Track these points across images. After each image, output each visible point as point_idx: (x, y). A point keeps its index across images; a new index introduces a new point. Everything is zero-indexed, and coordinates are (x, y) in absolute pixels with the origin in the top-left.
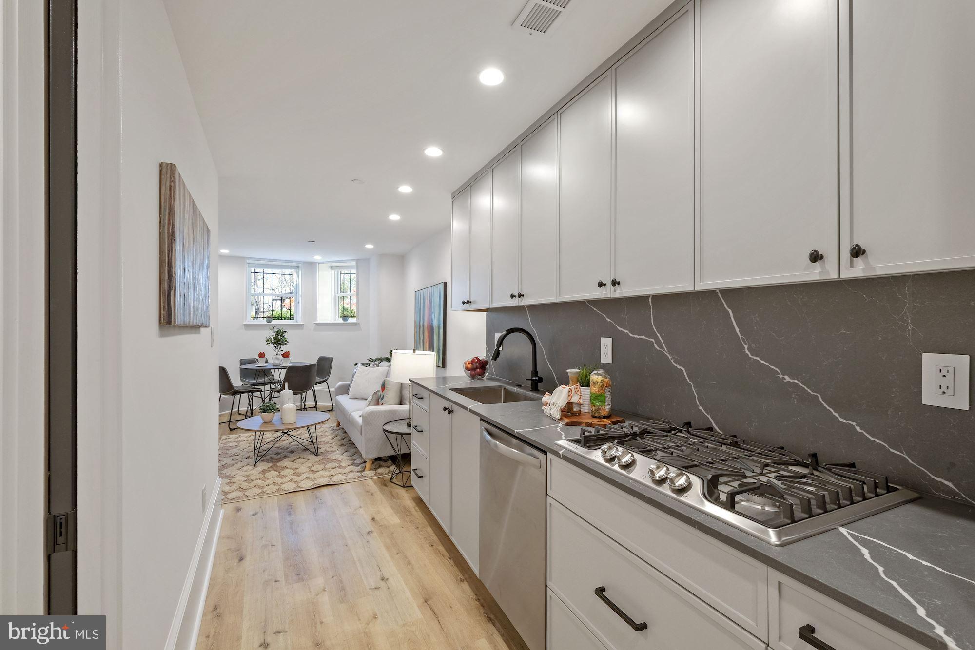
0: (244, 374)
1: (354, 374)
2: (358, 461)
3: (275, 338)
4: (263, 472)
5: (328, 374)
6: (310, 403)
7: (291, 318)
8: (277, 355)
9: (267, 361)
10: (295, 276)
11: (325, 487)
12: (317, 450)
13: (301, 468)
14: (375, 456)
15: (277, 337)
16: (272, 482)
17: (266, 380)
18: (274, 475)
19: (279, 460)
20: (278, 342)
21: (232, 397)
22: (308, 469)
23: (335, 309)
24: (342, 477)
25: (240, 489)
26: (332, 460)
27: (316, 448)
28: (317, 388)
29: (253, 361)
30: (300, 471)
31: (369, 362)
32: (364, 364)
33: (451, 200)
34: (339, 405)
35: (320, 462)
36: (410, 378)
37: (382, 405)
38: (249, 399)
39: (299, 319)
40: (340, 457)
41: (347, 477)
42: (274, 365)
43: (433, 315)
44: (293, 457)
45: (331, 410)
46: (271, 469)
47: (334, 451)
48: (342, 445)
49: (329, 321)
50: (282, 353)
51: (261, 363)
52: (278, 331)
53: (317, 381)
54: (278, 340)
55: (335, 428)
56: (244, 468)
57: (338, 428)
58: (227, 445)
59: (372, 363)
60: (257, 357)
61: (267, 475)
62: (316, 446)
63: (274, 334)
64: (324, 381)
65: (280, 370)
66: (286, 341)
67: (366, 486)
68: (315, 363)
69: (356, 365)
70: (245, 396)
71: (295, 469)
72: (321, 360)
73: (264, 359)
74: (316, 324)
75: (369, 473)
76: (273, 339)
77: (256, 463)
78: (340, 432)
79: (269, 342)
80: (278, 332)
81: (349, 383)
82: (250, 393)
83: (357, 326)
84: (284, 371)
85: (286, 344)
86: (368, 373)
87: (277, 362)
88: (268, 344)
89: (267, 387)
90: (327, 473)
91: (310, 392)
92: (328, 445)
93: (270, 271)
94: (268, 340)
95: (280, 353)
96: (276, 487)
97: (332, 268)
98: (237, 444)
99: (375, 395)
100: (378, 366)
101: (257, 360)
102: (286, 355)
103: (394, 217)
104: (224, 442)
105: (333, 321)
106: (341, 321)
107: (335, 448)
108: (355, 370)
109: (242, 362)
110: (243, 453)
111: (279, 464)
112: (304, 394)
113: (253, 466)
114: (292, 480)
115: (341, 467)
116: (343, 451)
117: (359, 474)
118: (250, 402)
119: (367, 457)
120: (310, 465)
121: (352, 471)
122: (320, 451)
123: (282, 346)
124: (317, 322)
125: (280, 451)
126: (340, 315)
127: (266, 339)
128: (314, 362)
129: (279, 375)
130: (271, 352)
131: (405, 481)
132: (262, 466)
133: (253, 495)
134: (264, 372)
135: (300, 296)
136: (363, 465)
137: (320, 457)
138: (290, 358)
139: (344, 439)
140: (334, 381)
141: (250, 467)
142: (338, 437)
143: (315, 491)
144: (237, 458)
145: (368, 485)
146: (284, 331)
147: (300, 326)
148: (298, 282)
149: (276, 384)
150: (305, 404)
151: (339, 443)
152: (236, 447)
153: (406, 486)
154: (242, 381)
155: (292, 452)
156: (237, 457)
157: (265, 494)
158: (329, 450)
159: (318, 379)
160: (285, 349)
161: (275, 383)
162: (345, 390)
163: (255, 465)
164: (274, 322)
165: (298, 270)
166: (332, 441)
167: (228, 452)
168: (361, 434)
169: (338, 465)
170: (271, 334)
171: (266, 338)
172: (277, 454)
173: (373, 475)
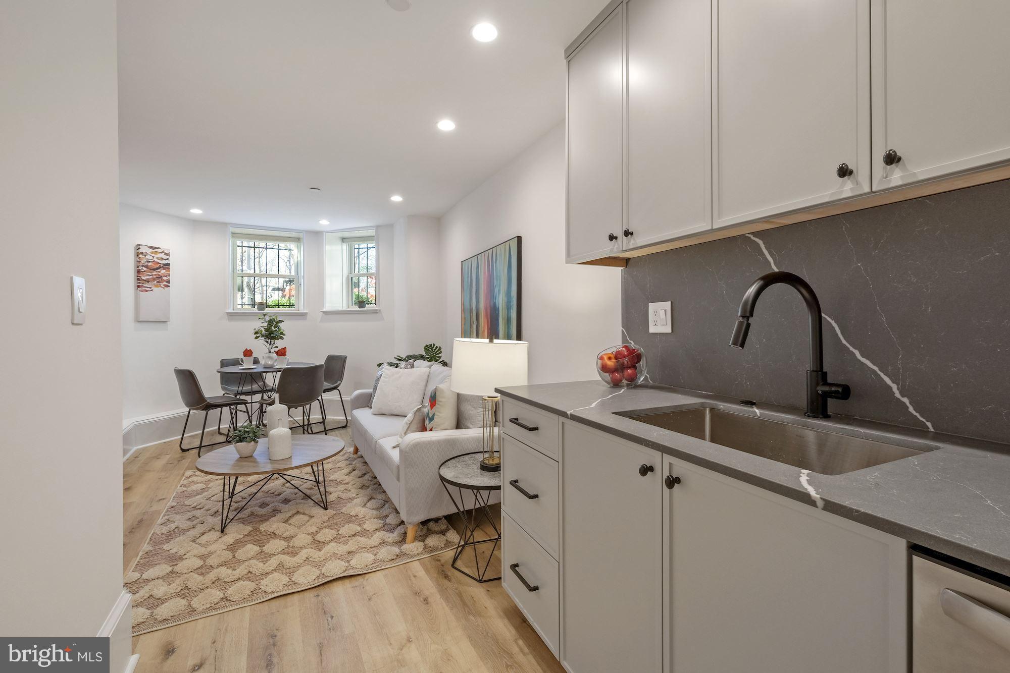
0: (227, 379)
1: (378, 380)
2: (392, 520)
3: (266, 330)
4: (232, 548)
5: (341, 378)
6: (316, 416)
7: (291, 306)
8: (270, 352)
9: (256, 361)
10: (295, 251)
11: (340, 583)
12: (324, 497)
13: (299, 536)
14: (423, 518)
15: (270, 328)
16: (246, 571)
17: (255, 387)
18: (252, 553)
19: (265, 519)
20: (270, 334)
21: (204, 412)
22: (310, 538)
23: (348, 292)
24: (368, 558)
25: (186, 592)
26: (350, 519)
27: (323, 493)
28: (326, 396)
29: (237, 362)
30: (296, 542)
31: (396, 362)
32: (391, 365)
33: (565, 62)
34: (355, 422)
35: (330, 524)
36: (497, 387)
37: (431, 430)
38: (231, 414)
39: (301, 308)
40: (361, 511)
41: (378, 557)
42: (265, 367)
43: (496, 290)
44: (288, 510)
45: (345, 427)
46: (249, 538)
47: (351, 499)
48: (363, 487)
49: (340, 308)
50: (276, 350)
51: (248, 365)
52: (271, 320)
53: (325, 388)
54: (271, 333)
55: (352, 456)
56: (205, 538)
57: (355, 456)
58: (189, 489)
59: (400, 362)
60: (241, 356)
61: (241, 554)
62: (322, 489)
63: (266, 324)
64: (335, 388)
65: (275, 373)
66: (282, 333)
67: (412, 578)
68: (323, 363)
69: (379, 365)
70: (226, 410)
71: (288, 539)
72: (331, 359)
73: (251, 359)
74: (324, 312)
75: (413, 547)
76: (264, 331)
77: (225, 527)
78: (358, 463)
79: (258, 335)
80: (271, 322)
81: (371, 390)
82: (232, 407)
83: (378, 314)
84: (279, 374)
85: (282, 338)
86: (400, 377)
87: (270, 362)
88: (257, 338)
89: (257, 397)
90: (342, 549)
91: (315, 405)
92: (342, 487)
93: (263, 244)
94: (256, 333)
95: (272, 351)
96: (250, 586)
97: (343, 240)
98: (205, 486)
99: (417, 413)
100: (412, 366)
101: (242, 361)
102: (282, 353)
103: (446, 125)
104: (185, 482)
105: (345, 308)
106: (356, 308)
107: (353, 494)
108: (380, 373)
109: (224, 363)
110: (209, 504)
111: (263, 527)
112: (308, 406)
113: (219, 533)
114: (281, 567)
115: (363, 533)
116: (366, 499)
117: (396, 550)
118: (232, 419)
119: (410, 521)
120: (314, 529)
121: (383, 543)
122: (331, 498)
123: (276, 341)
124: (325, 310)
125: (268, 499)
126: (353, 302)
127: (254, 331)
128: (321, 361)
129: (272, 380)
130: (260, 348)
131: (482, 570)
132: (235, 532)
133: (205, 607)
134: (254, 377)
135: (302, 277)
136: (400, 529)
137: (330, 512)
138: (287, 357)
139: (365, 474)
140: (349, 390)
141: (215, 535)
142: (356, 472)
143: (322, 592)
144: (198, 515)
145: (415, 576)
146: (278, 319)
147: (303, 315)
148: (299, 259)
149: (269, 393)
150: (309, 420)
151: (359, 482)
152: (203, 490)
153: (484, 579)
154: (223, 389)
155: (286, 501)
156: (198, 513)
157: (228, 603)
158: (344, 496)
159: (326, 385)
160: (280, 344)
161: (267, 391)
162: (366, 401)
163: (222, 531)
164: (267, 310)
165: (299, 244)
166: (347, 479)
167: (187, 503)
168: (398, 479)
169: (359, 529)
170: (260, 325)
171: (255, 329)
172: (263, 505)
173: (420, 550)
